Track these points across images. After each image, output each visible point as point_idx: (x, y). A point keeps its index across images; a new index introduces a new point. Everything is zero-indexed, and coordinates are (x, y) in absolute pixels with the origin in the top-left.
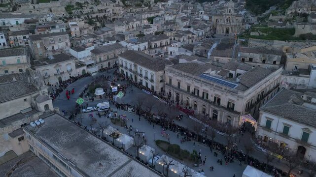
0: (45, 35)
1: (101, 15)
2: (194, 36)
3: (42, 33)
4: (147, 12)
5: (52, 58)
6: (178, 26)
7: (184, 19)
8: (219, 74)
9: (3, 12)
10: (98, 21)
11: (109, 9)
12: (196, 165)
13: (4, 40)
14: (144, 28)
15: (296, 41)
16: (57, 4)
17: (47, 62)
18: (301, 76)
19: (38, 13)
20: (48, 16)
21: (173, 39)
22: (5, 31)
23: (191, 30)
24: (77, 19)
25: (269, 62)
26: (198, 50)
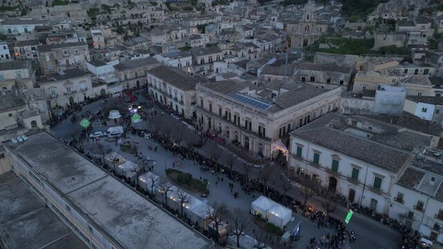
0: (59, 46)
1: (135, 21)
2: (258, 50)
3: (56, 43)
4: (196, 18)
5: (63, 73)
6: (237, 37)
7: (246, 28)
8: (259, 95)
9: (10, 17)
10: (131, 29)
11: (147, 14)
12: (204, 195)
13: (7, 52)
14: (191, 39)
15: (372, 56)
16: (77, 7)
17: (56, 78)
18: (364, 99)
19: (52, 18)
20: (65, 22)
21: (228, 53)
22: (10, 40)
23: (255, 41)
24: (102, 26)
25: (334, 82)
26: (252, 67)
